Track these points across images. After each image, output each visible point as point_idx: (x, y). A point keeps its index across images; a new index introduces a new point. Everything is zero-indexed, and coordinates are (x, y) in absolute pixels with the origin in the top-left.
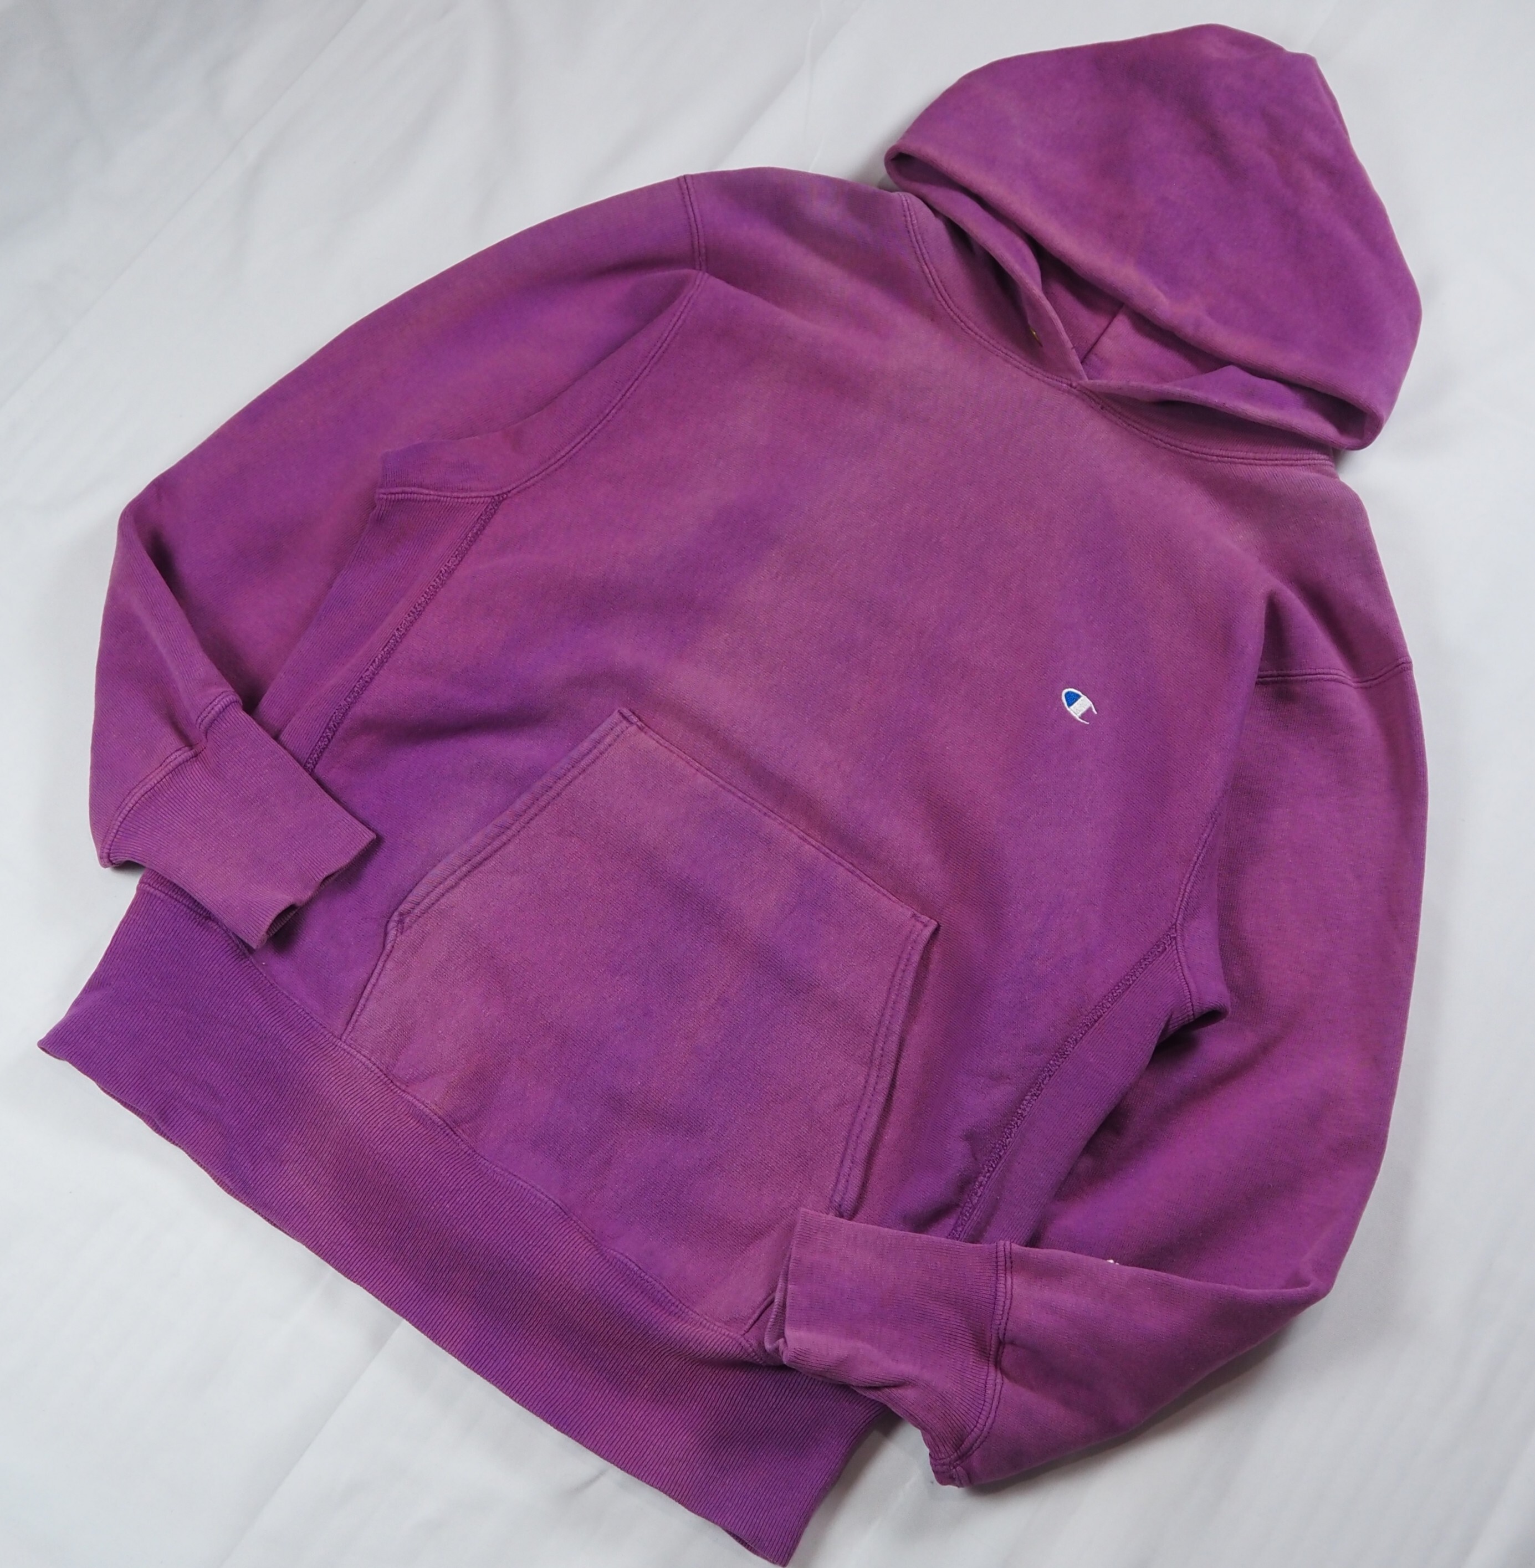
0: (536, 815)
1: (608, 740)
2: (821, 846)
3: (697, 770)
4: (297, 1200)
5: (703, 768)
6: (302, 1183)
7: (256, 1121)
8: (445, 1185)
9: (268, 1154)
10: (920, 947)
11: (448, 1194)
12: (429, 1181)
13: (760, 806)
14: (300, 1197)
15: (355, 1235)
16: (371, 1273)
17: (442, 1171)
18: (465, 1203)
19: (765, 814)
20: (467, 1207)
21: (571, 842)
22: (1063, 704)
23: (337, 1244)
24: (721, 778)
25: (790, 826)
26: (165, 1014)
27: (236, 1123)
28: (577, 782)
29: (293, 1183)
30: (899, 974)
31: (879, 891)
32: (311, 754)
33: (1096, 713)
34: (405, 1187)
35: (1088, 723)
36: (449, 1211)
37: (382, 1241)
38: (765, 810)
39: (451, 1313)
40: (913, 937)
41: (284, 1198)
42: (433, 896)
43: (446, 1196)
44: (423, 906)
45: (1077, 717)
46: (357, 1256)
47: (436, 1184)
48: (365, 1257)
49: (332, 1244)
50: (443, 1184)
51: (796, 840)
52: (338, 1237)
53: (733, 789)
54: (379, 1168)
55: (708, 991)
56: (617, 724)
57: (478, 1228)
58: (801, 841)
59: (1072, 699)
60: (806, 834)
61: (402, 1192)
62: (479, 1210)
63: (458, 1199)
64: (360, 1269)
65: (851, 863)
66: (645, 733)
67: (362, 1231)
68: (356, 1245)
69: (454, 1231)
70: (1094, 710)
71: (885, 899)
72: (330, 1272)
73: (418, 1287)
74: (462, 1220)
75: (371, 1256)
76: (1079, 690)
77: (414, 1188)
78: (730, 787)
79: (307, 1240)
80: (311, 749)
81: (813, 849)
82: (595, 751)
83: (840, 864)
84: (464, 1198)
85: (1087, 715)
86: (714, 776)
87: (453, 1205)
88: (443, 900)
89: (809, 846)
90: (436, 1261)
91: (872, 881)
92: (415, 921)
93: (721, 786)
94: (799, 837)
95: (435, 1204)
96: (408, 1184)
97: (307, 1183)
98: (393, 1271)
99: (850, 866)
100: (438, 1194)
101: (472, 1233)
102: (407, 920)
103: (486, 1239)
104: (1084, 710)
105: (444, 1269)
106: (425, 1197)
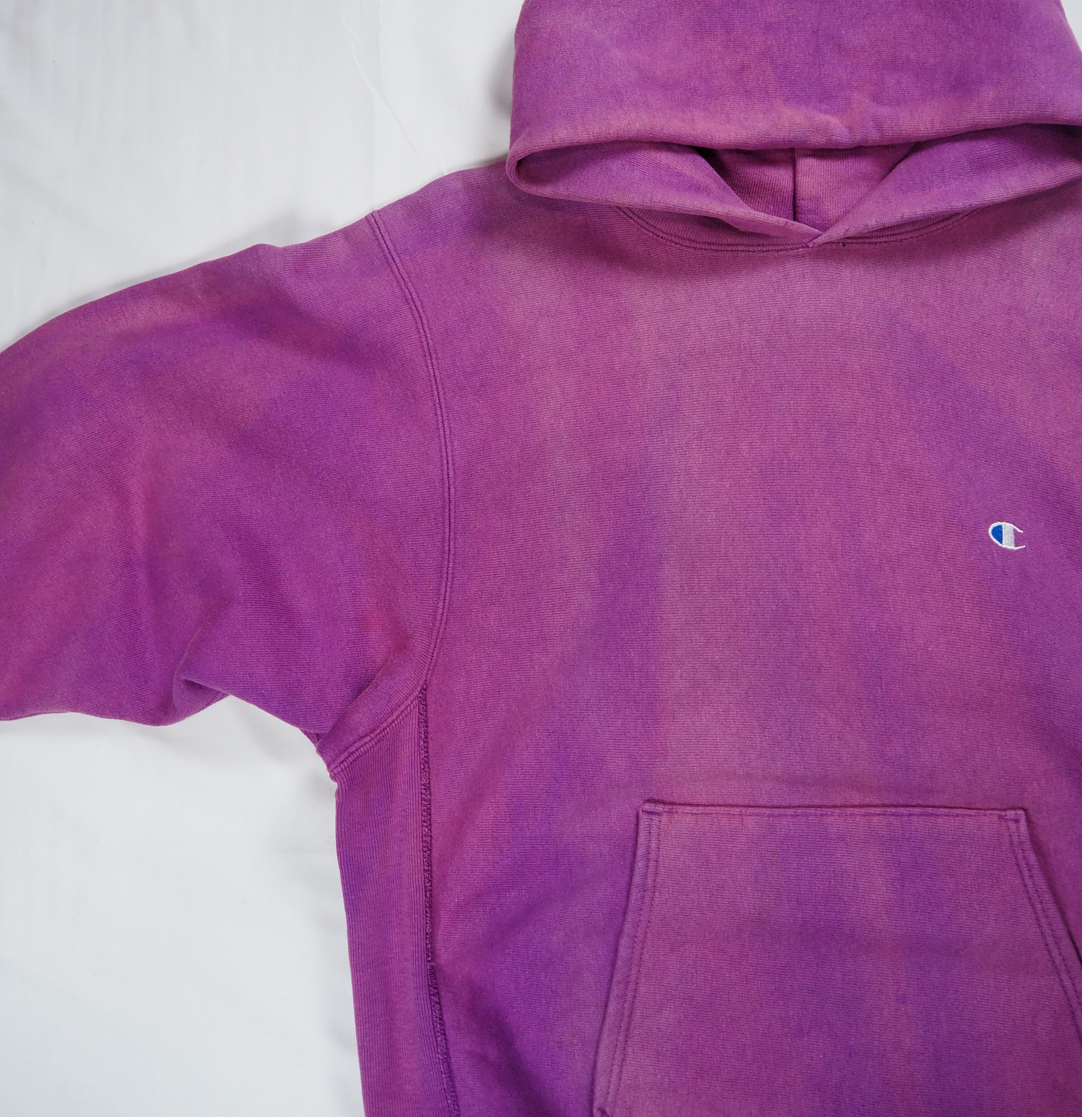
0: (643, 948)
1: (653, 845)
2: (885, 809)
3: (740, 815)
5: (743, 810)
10: (1028, 845)
21: (686, 950)
22: (997, 544)
25: (849, 810)
28: (657, 901)
30: (1029, 882)
31: (957, 815)
32: (434, 1028)
33: (1022, 532)
35: (1024, 546)
38: (819, 811)
40: (1015, 839)
42: (614, 1080)
44: (612, 1092)
45: (1012, 547)
51: (862, 819)
53: (781, 812)
56: (650, 826)
58: (867, 817)
59: (998, 533)
66: (676, 812)
70: (1019, 530)
71: (967, 819)
76: (997, 521)
80: (431, 1024)
81: (881, 818)
82: (652, 864)
83: (910, 815)
85: (1017, 539)
88: (625, 1076)
89: (875, 817)
92: (614, 1106)
93: (770, 815)
99: (920, 809)
102: (608, 1110)
104: (1012, 535)
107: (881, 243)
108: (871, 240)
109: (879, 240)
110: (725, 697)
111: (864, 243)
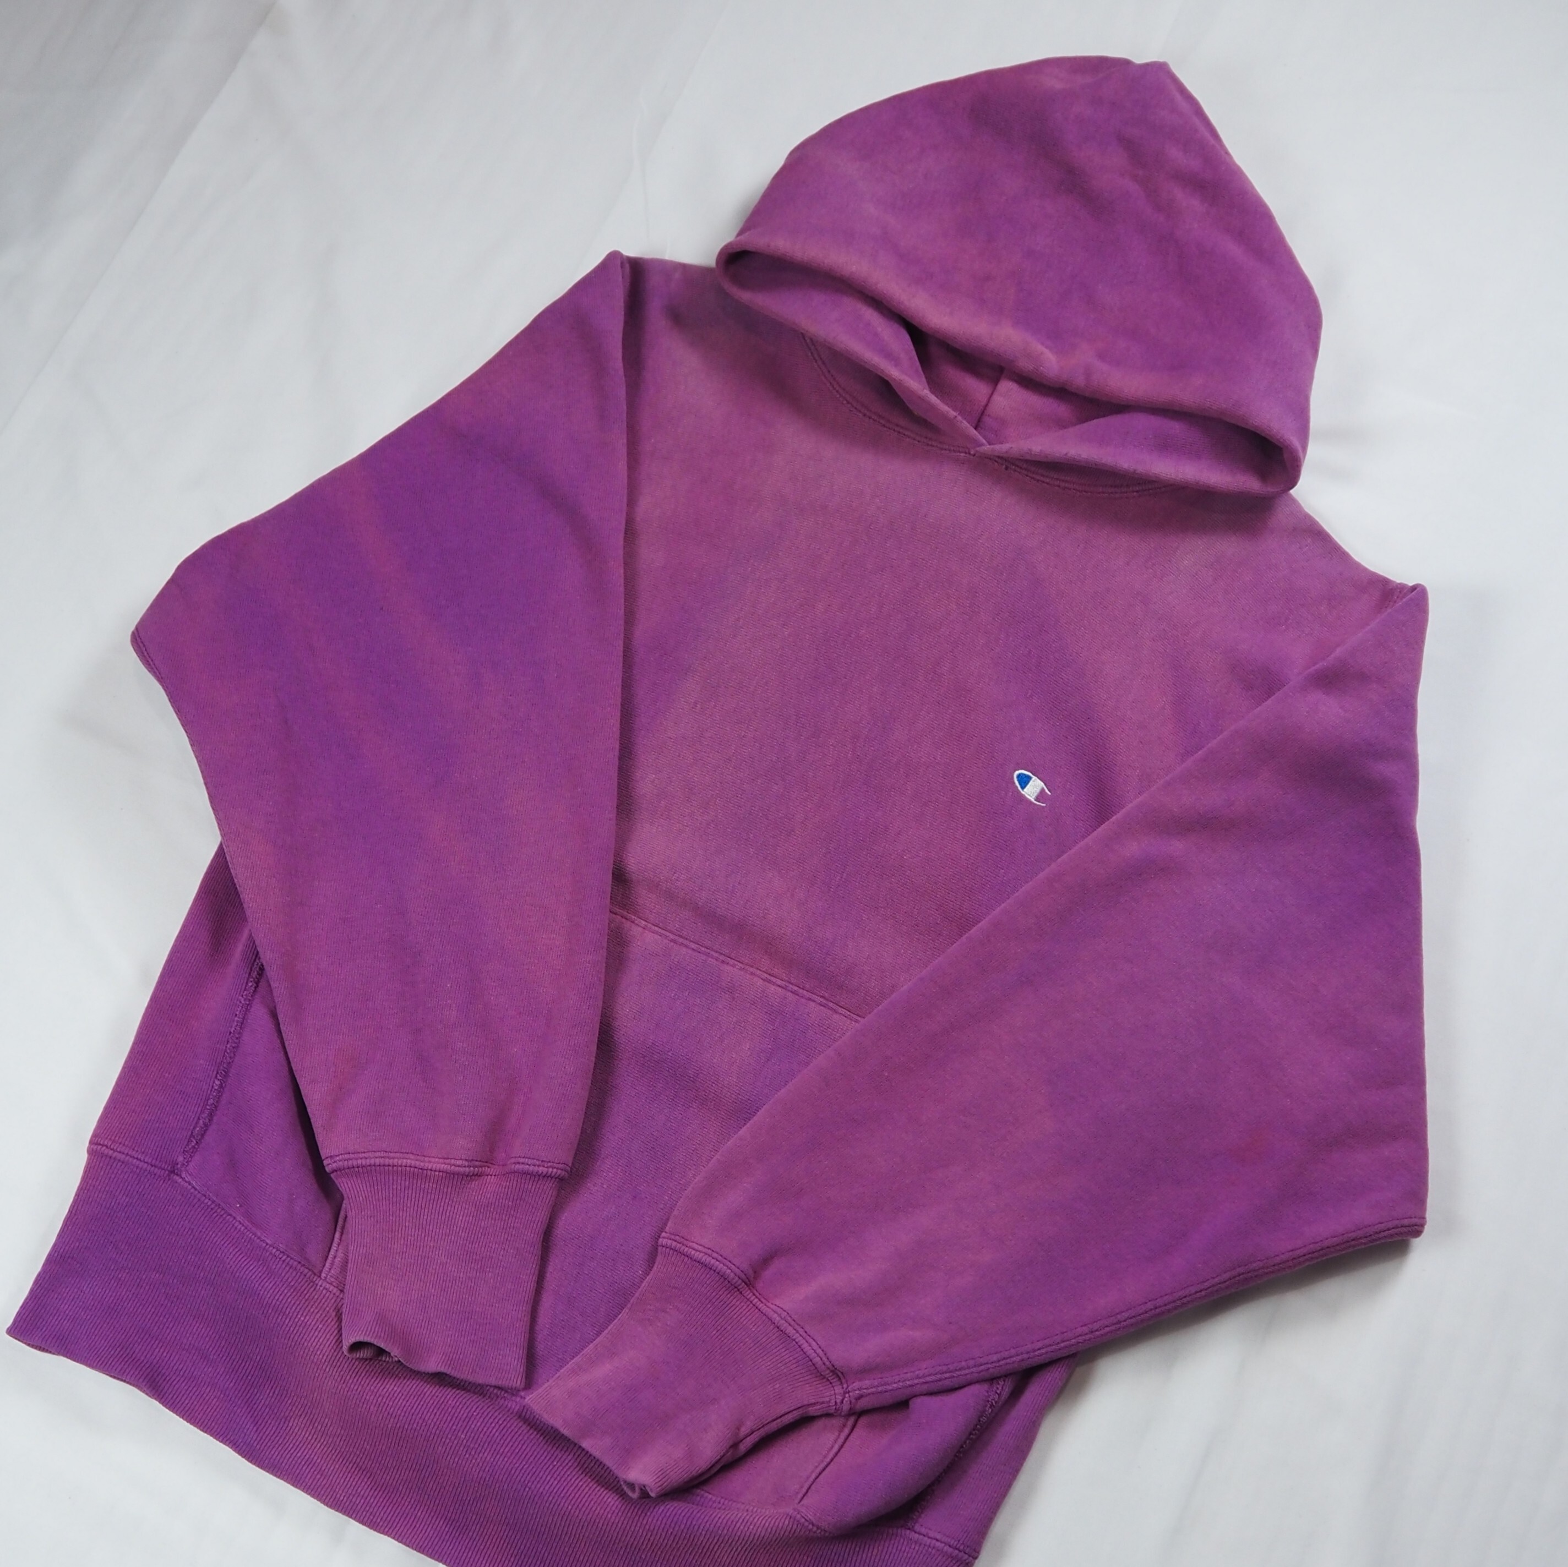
2: (787, 984)
3: (644, 928)
4: (307, 1456)
5: (650, 925)
6: (310, 1438)
7: (253, 1379)
8: (456, 1415)
9: (271, 1412)
11: (461, 1422)
12: (438, 1413)
13: (716, 955)
14: (310, 1452)
15: (373, 1484)
16: (397, 1520)
17: (450, 1402)
18: (480, 1430)
19: (723, 962)
20: (483, 1432)
22: (1016, 787)
23: (356, 1495)
24: (671, 932)
25: (752, 970)
26: (138, 1280)
27: (232, 1385)
29: (300, 1439)
33: (1050, 794)
34: (415, 1425)
35: (1044, 805)
36: (465, 1441)
37: (402, 1484)
38: (722, 958)
39: (488, 1545)
41: (293, 1457)
43: (459, 1425)
45: (1031, 799)
46: (379, 1505)
47: (447, 1415)
48: (388, 1504)
49: (351, 1497)
50: (454, 1414)
51: (760, 982)
52: (356, 1489)
53: (685, 942)
54: (384, 1410)
55: (695, 1160)
57: (498, 1453)
58: (766, 983)
59: (1024, 781)
60: (770, 975)
61: (413, 1431)
62: (497, 1434)
63: (473, 1426)
64: (384, 1519)
65: (822, 997)
67: (380, 1477)
68: (376, 1493)
69: (474, 1461)
70: (1047, 791)
72: (355, 1529)
73: (448, 1526)
74: (480, 1448)
75: (394, 1502)
76: (1028, 772)
77: (424, 1424)
78: (681, 940)
79: (324, 1497)
81: (780, 989)
83: (810, 999)
84: (479, 1424)
85: (1041, 796)
86: (663, 932)
87: (468, 1435)
89: (774, 987)
90: (461, 1495)
91: (847, 1012)
93: (672, 941)
94: (762, 979)
95: (449, 1436)
96: (417, 1421)
97: (315, 1436)
98: (419, 1514)
99: (822, 1000)
100: (451, 1425)
101: (492, 1459)
103: (508, 1464)
104: (1037, 790)
105: (471, 1502)
106: (438, 1432)
107: (1043, 482)
108: (1034, 476)
109: (1042, 478)
110: (686, 818)
111: (1027, 476)
